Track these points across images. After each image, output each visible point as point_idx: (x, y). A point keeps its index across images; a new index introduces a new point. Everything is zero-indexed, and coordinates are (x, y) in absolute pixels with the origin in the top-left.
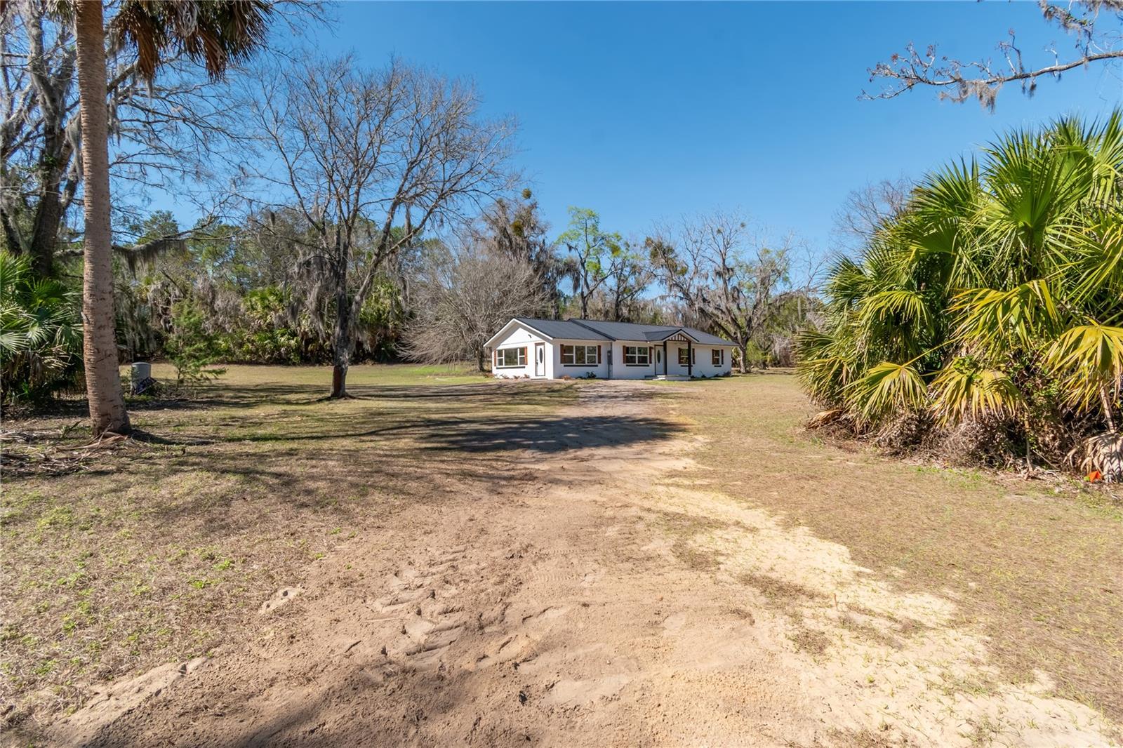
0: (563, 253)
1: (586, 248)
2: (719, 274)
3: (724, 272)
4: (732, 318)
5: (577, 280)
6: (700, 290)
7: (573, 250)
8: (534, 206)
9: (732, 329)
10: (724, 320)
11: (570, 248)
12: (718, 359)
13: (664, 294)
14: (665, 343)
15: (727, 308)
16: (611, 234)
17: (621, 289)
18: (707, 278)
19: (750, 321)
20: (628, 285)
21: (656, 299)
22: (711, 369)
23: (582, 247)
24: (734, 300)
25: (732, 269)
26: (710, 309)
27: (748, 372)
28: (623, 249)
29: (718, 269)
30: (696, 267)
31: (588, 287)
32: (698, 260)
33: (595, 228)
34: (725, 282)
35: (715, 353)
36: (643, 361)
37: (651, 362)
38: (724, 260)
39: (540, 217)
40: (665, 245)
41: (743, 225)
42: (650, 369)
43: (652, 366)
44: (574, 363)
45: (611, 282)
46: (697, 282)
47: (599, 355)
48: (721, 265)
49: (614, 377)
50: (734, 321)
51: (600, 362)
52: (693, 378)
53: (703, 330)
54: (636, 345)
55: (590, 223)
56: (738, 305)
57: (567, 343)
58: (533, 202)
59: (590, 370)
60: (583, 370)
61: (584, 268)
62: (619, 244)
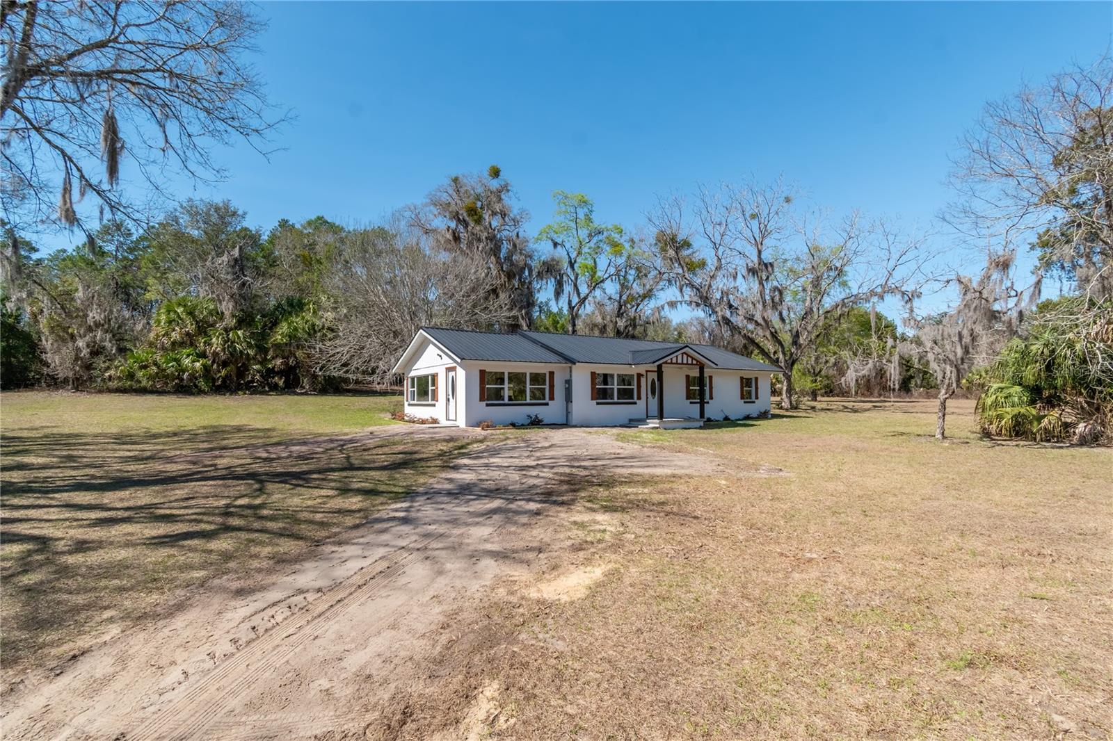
0: (544, 251)
1: (577, 245)
2: (752, 271)
3: (762, 270)
4: (771, 333)
5: (560, 284)
6: (725, 293)
7: (559, 247)
8: (505, 188)
9: (770, 347)
10: (760, 336)
11: (555, 245)
12: (749, 393)
13: (674, 299)
14: (660, 367)
15: (764, 318)
16: (610, 227)
17: (624, 297)
18: (735, 278)
19: (797, 336)
20: (632, 292)
21: (663, 307)
22: (738, 408)
23: (572, 243)
24: (774, 307)
25: (772, 265)
26: (738, 320)
27: (795, 408)
28: (627, 245)
29: (750, 265)
30: (719, 260)
31: (579, 294)
32: (721, 249)
33: (589, 219)
34: (761, 283)
35: (746, 383)
36: (627, 395)
37: (639, 398)
38: (760, 252)
39: (512, 203)
40: (680, 238)
41: (788, 200)
42: (639, 408)
43: (641, 404)
44: (506, 401)
45: (612, 288)
46: (721, 283)
47: (552, 386)
48: (756, 260)
49: (574, 423)
50: (774, 336)
51: (552, 398)
52: (709, 424)
53: (734, 351)
54: (615, 370)
55: (581, 214)
56: (781, 314)
57: (492, 367)
58: (503, 183)
59: (533, 411)
60: (519, 413)
61: (573, 270)
62: (622, 241)
